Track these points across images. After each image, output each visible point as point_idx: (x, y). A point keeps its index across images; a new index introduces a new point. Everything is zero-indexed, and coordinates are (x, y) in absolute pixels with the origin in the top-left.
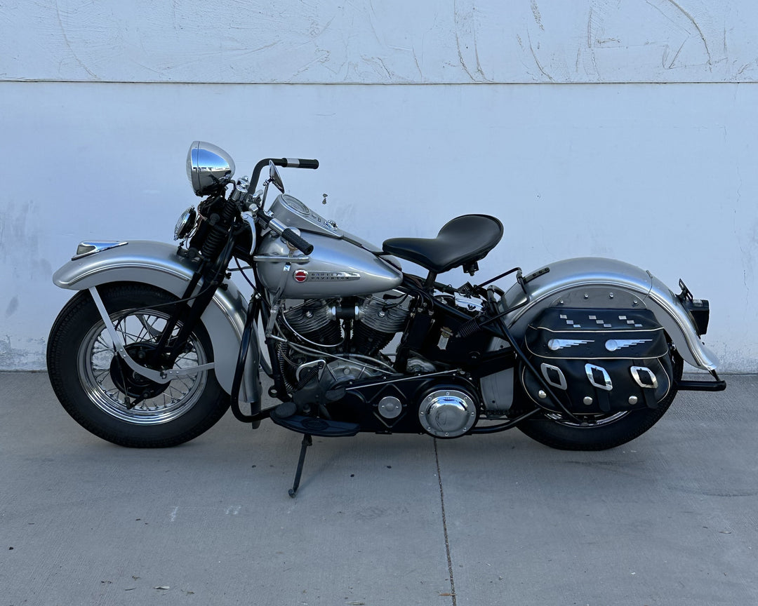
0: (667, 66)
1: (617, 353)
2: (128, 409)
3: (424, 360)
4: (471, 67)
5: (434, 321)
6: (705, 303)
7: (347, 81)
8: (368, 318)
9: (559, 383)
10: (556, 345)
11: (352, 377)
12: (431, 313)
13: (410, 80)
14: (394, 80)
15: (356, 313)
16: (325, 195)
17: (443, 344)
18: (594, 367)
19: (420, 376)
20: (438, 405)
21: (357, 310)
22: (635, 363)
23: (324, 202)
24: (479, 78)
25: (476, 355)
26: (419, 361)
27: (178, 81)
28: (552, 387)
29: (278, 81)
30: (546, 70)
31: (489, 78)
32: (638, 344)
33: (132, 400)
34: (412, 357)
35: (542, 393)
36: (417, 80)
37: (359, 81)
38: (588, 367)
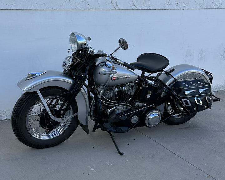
0: (167, 4)
2: (47, 134)
3: (140, 102)
4: (115, 5)
7: (76, 9)
8: (127, 90)
9: (188, 105)
10: (187, 93)
11: (120, 111)
12: (147, 87)
13: (96, 9)
15: (124, 89)
17: (148, 96)
18: (197, 98)
19: (143, 108)
20: (151, 117)
23: (69, 52)
24: (117, 8)
25: (159, 99)
27: (17, 9)
28: (185, 106)
29: (54, 9)
30: (136, 5)
32: (206, 90)
33: (48, 131)
34: (136, 102)
35: (182, 108)
36: (98, 8)
37: (80, 9)
38: (195, 99)
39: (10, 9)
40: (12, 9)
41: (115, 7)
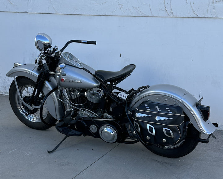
1: (159, 121)
4: (169, 11)
5: (108, 101)
6: (208, 107)
9: (138, 129)
10: (138, 115)
11: (86, 116)
12: (106, 98)
13: (148, 15)
14: (142, 15)
15: (85, 95)
16: (121, 54)
17: (111, 110)
18: (150, 125)
21: (85, 94)
22: (165, 127)
23: (120, 56)
24: (171, 15)
25: (121, 115)
26: (107, 114)
29: (107, 15)
30: (196, 12)
31: (175, 15)
32: (167, 119)
34: (105, 112)
35: (134, 132)
36: (150, 15)
37: (131, 15)
38: (148, 125)
39: (73, 14)
40: (75, 14)
41: (169, 14)
